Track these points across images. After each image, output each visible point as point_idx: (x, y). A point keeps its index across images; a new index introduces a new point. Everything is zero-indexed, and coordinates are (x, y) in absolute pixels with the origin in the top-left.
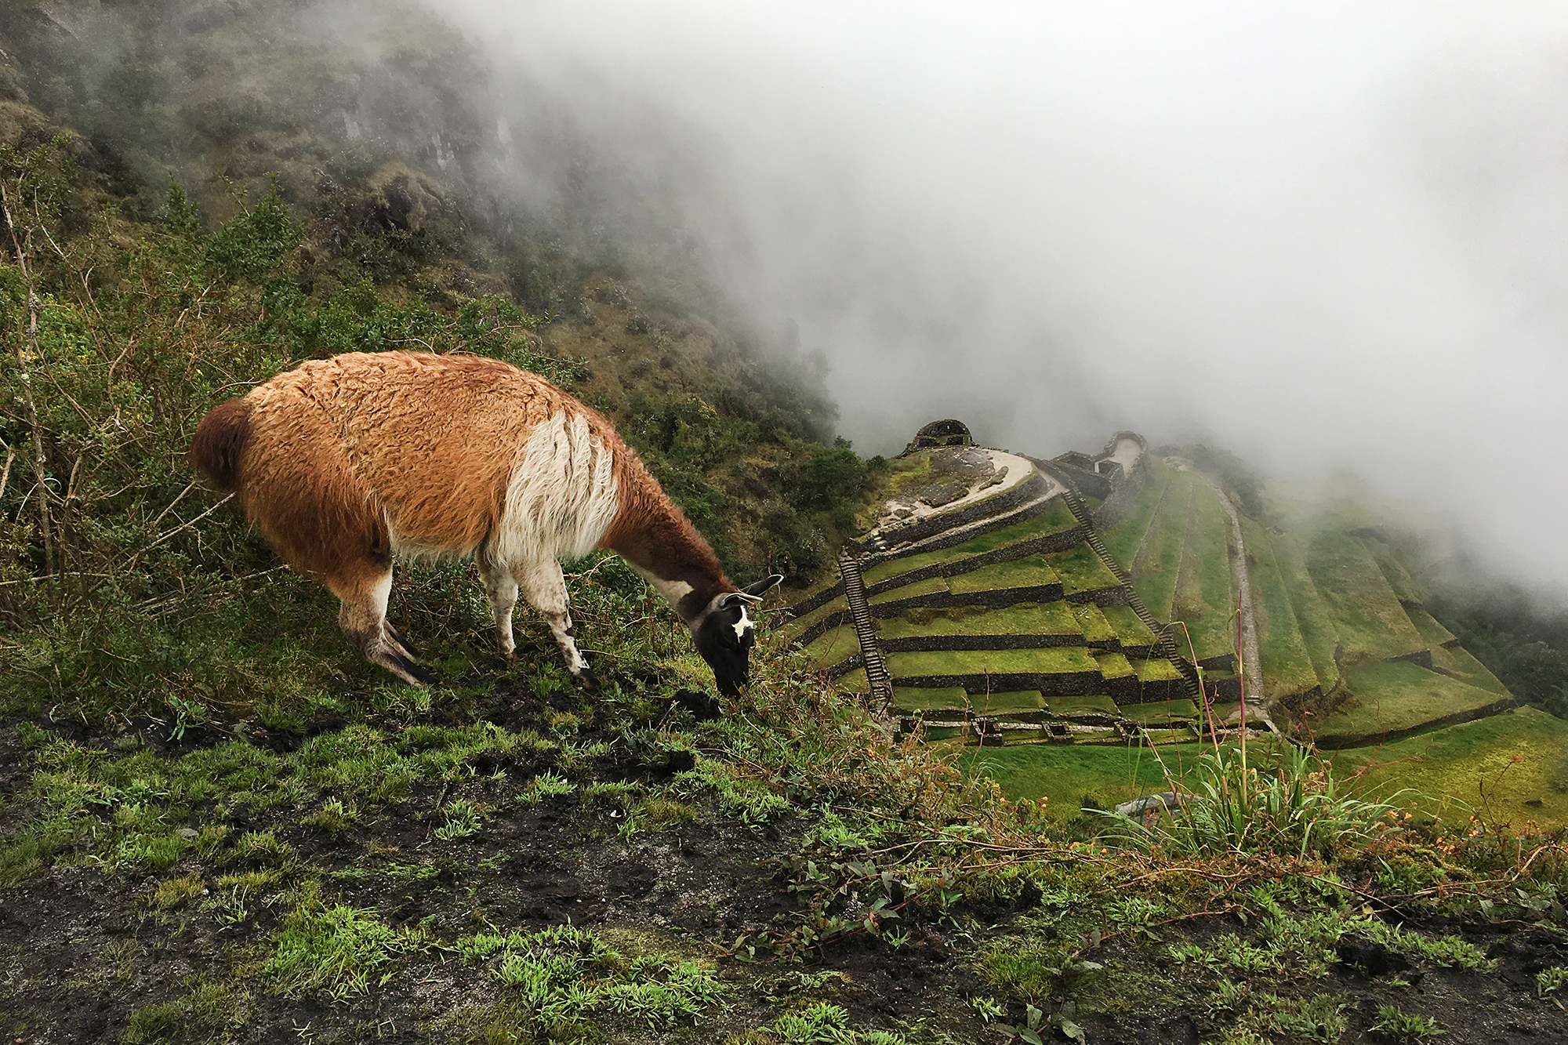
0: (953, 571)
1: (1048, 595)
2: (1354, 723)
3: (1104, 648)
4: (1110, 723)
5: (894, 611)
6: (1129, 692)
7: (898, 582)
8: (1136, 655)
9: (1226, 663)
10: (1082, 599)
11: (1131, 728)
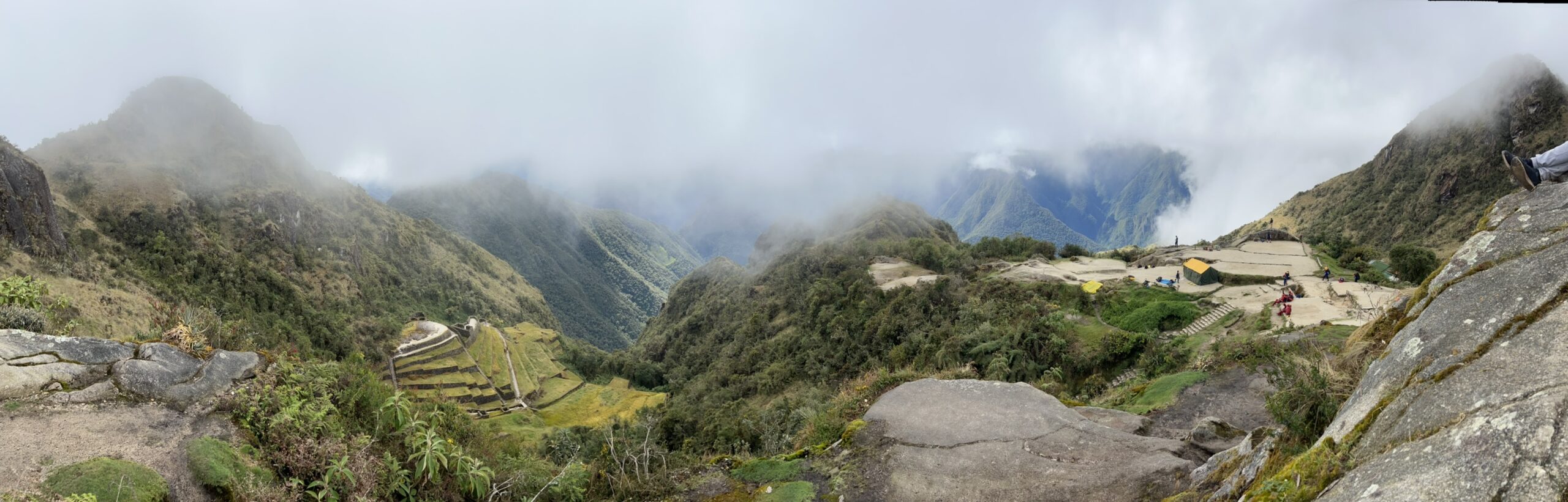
0: (424, 362)
1: (453, 370)
2: (546, 399)
3: (471, 387)
4: (476, 411)
5: (406, 375)
6: (482, 400)
7: (406, 366)
8: (482, 387)
9: (509, 387)
10: (463, 371)
11: (483, 413)
